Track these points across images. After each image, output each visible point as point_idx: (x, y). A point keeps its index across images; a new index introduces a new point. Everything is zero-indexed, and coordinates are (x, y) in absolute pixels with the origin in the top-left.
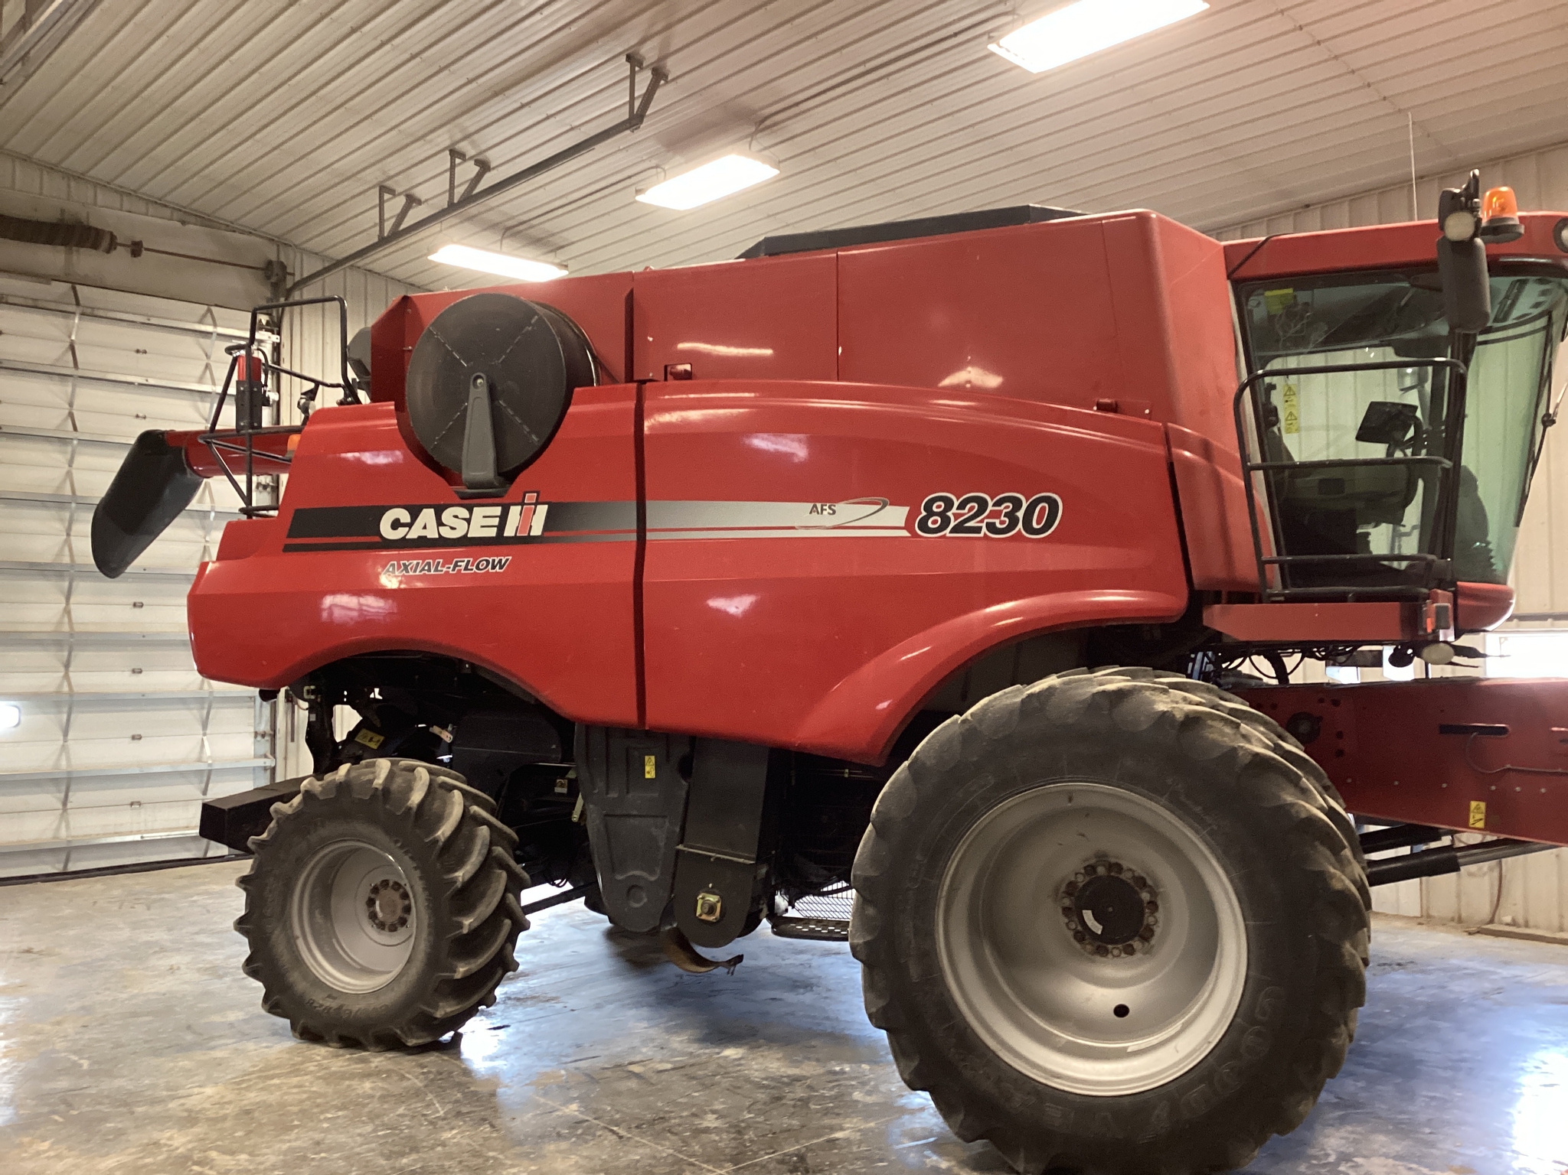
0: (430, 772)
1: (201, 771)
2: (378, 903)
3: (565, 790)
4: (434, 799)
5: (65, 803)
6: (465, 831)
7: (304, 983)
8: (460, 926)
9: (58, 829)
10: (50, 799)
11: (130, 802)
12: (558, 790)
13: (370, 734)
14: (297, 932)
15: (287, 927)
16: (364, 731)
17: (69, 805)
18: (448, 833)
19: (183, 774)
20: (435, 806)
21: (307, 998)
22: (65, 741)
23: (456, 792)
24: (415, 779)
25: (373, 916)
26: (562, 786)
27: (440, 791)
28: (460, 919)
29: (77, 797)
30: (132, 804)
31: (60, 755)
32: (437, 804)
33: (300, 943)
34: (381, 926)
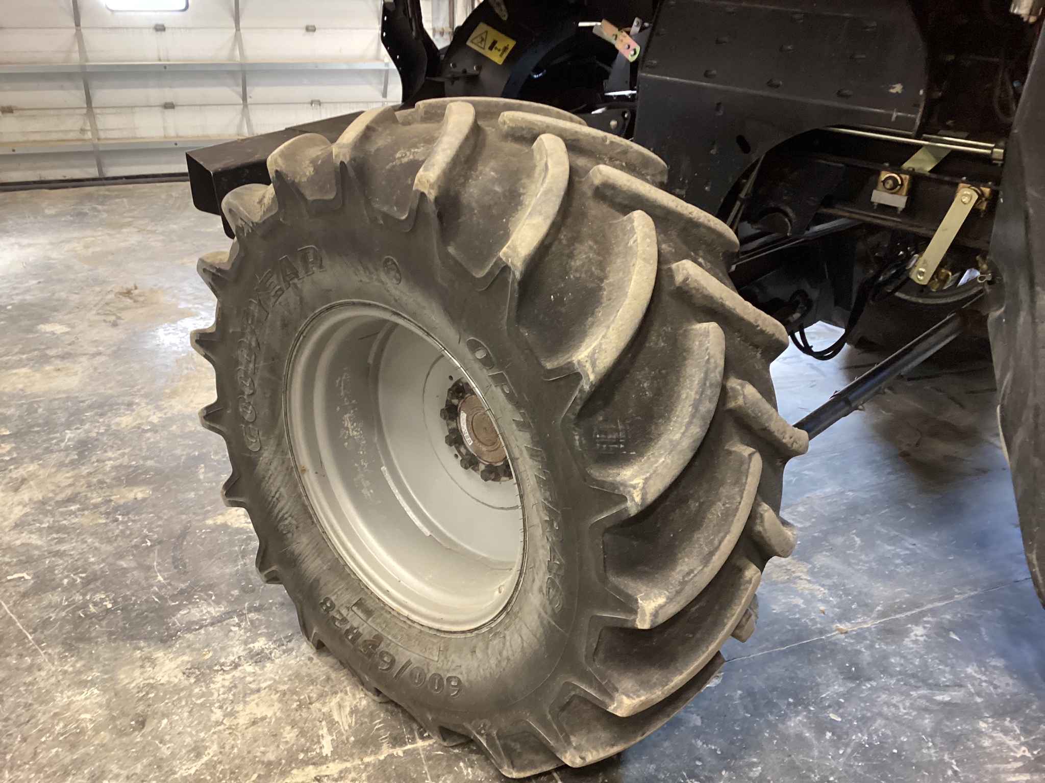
0: (574, 146)
1: (380, 71)
2: (463, 416)
3: (900, 201)
4: (576, 239)
5: (244, 97)
6: (656, 341)
7: (318, 562)
8: (630, 605)
9: (240, 125)
10: (229, 92)
11: (310, 100)
12: (880, 196)
13: (493, 34)
14: (304, 459)
15: (285, 447)
16: (482, 28)
17: (249, 100)
18: (606, 359)
19: (361, 73)
20: (577, 263)
21: (323, 593)
22: (238, 28)
23: (639, 218)
24: (529, 172)
25: (455, 439)
26: (895, 188)
27: (596, 210)
28: (629, 585)
29: (256, 92)
30: (312, 103)
31: (234, 45)
32: (584, 254)
33: (310, 480)
34: (470, 462)
